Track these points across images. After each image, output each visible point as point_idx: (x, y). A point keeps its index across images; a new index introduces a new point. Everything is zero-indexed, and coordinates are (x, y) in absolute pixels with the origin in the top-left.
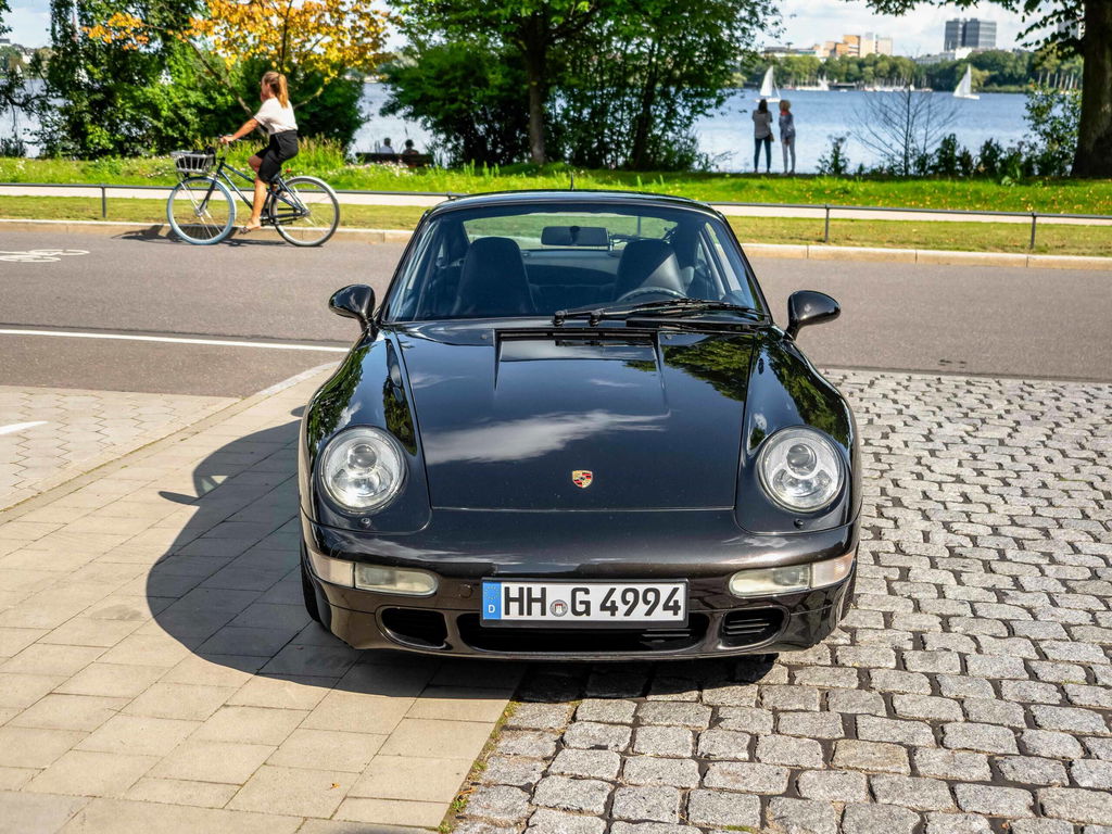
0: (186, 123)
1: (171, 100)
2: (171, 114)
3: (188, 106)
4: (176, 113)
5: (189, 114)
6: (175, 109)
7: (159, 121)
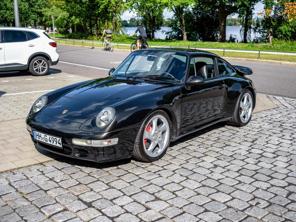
0: (288, 35)
1: (285, 30)
2: (285, 33)
3: (289, 31)
4: (286, 33)
5: (288, 33)
6: (286, 32)
7: (282, 35)
